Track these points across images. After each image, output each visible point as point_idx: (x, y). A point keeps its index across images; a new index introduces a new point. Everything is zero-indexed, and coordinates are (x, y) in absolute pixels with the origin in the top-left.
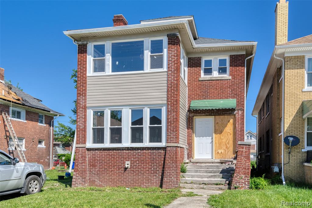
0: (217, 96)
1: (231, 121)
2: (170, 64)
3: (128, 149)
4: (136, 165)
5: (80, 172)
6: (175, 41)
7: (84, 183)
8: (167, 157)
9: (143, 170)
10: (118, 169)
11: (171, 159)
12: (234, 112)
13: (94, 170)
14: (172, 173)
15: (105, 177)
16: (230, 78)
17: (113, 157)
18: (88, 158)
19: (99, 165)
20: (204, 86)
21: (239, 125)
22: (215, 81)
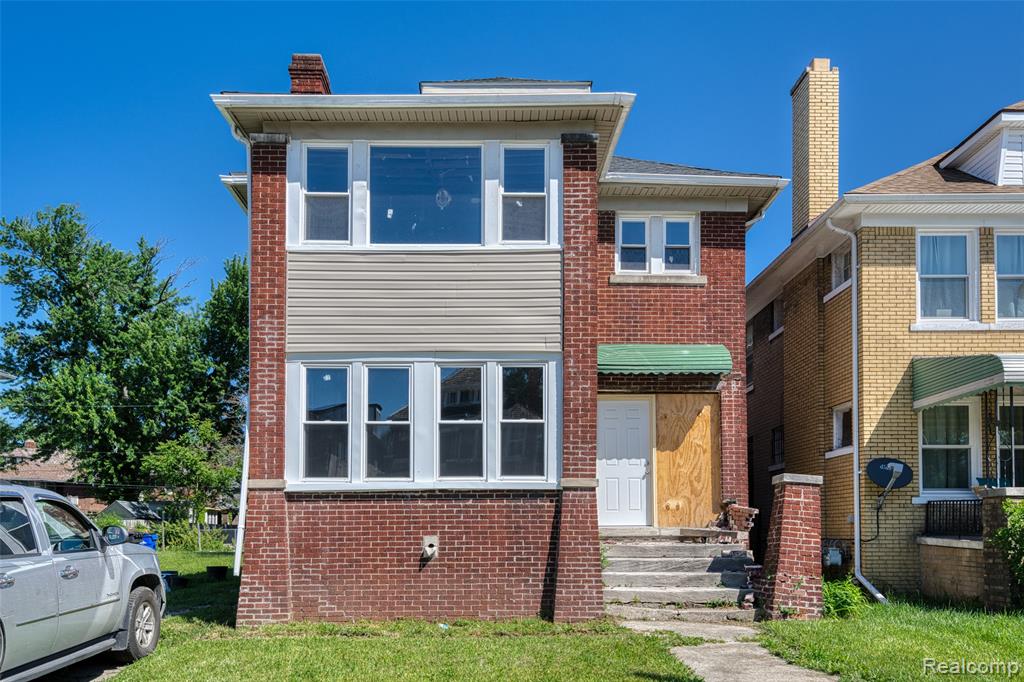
0: (663, 335)
1: (707, 410)
2: (573, 227)
3: (431, 495)
4: (459, 549)
5: (266, 573)
6: (586, 157)
7: (282, 611)
8: (565, 522)
9: (483, 565)
10: (398, 561)
11: (578, 528)
12: (717, 384)
13: (313, 567)
14: (584, 571)
15: (352, 588)
16: (704, 280)
17: (381, 523)
18: (291, 524)
19: (331, 550)
20: (623, 300)
21: (731, 423)
22: (658, 289)
